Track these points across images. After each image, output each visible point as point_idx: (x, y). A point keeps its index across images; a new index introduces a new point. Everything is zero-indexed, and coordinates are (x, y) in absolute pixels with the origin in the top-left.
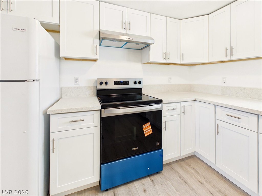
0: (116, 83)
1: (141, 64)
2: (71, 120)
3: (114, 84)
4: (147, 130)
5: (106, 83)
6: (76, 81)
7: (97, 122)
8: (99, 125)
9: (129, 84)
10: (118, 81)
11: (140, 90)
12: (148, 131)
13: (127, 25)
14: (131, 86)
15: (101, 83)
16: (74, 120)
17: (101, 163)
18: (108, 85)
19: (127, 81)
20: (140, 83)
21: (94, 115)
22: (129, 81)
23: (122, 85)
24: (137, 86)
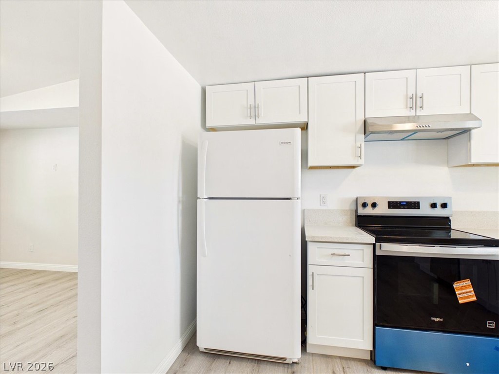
0: (392, 205)
1: (447, 168)
2: (333, 253)
3: (389, 208)
4: (464, 293)
5: (374, 205)
6: (323, 200)
7: (369, 262)
8: (372, 266)
9: (419, 208)
10: (397, 202)
11: (447, 220)
12: (466, 295)
13: (415, 101)
14: (425, 211)
15: (364, 205)
16: (336, 253)
17: (375, 325)
18: (376, 209)
19: (415, 202)
20: (444, 206)
21: (363, 250)
22: (418, 203)
23: (404, 208)
24: (439, 212)
